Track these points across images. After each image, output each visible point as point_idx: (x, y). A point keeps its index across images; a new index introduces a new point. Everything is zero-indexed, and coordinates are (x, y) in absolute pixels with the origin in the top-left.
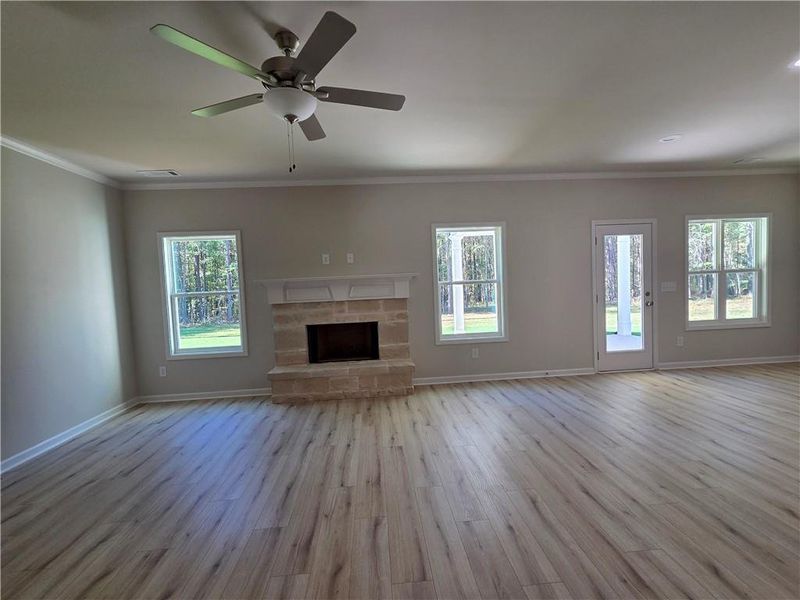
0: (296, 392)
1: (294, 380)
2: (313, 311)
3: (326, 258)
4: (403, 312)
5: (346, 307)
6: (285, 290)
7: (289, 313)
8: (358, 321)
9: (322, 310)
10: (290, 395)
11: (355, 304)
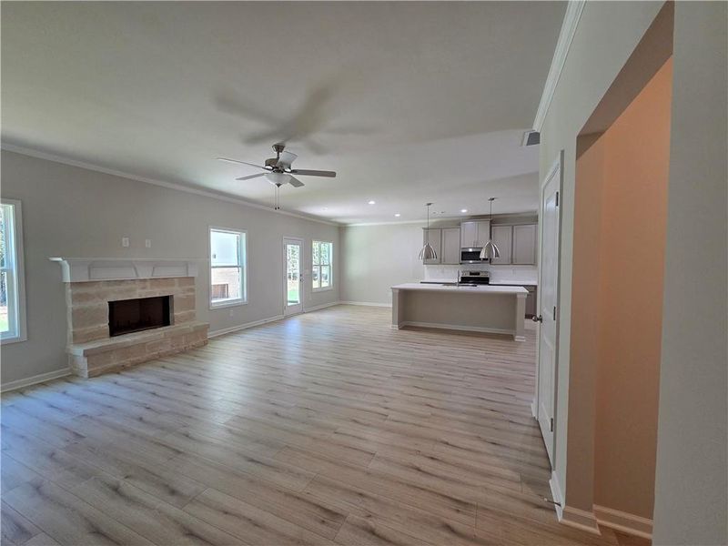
0: (115, 361)
1: (112, 351)
2: (116, 288)
3: (125, 242)
4: (192, 287)
5: (148, 284)
6: (89, 269)
7: (91, 290)
8: (158, 295)
9: (128, 287)
10: (111, 365)
11: (155, 281)
